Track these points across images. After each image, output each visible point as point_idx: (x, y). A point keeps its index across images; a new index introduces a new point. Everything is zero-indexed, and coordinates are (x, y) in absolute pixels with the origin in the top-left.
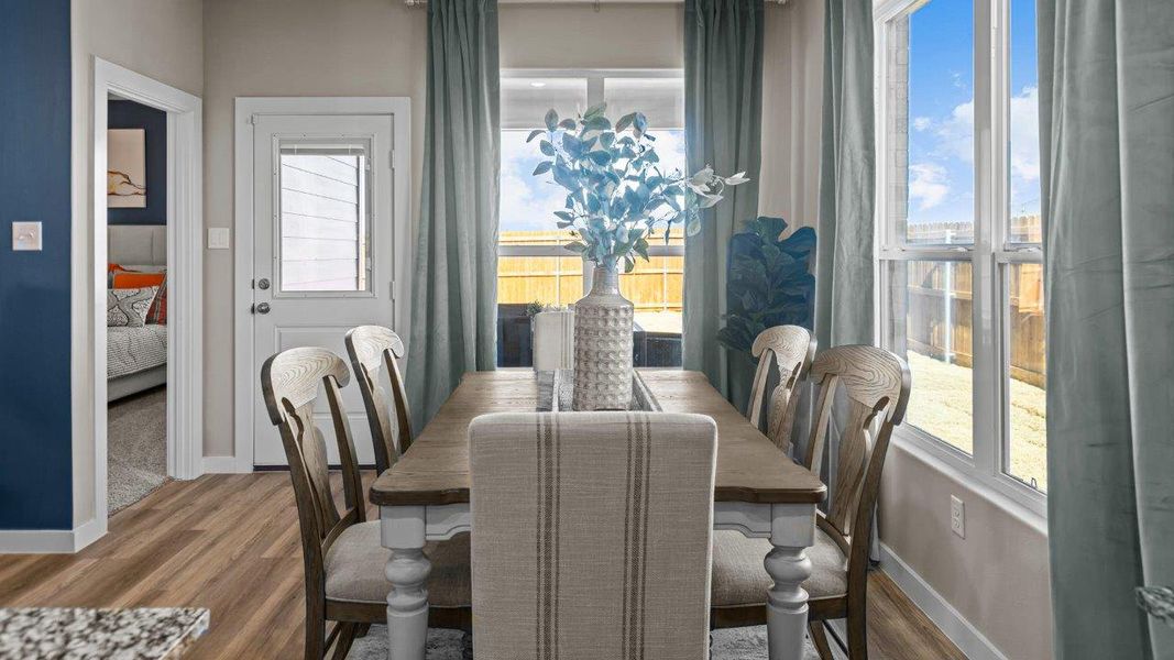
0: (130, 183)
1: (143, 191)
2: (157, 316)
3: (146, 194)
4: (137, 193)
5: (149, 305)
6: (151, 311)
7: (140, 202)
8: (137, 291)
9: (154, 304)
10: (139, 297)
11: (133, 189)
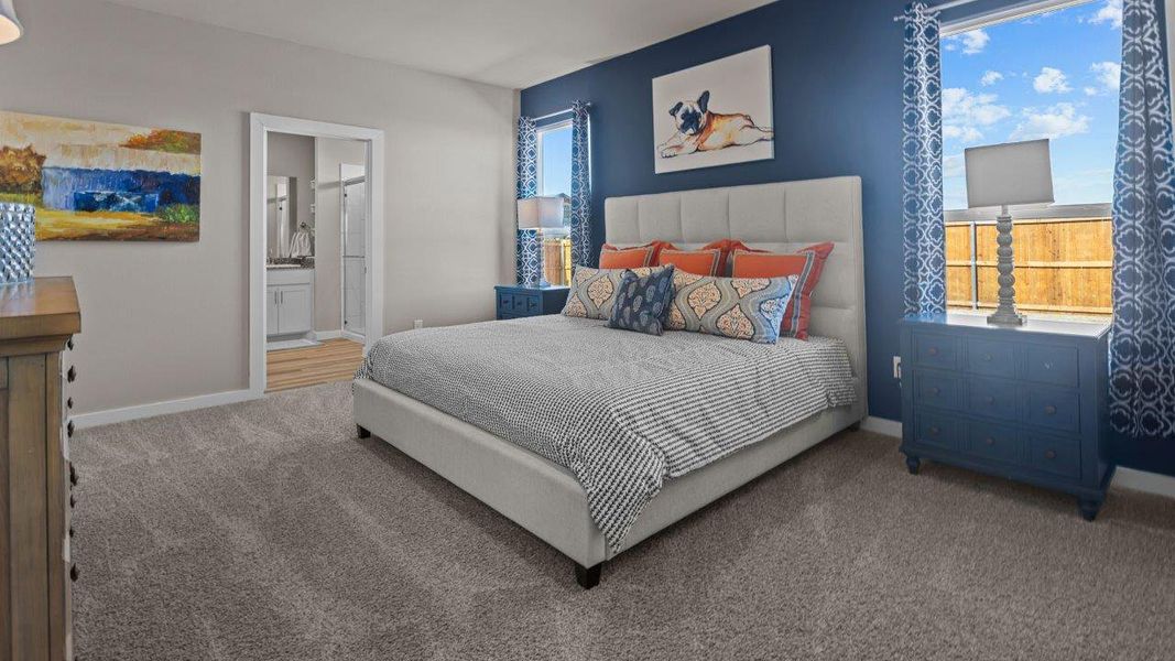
0: (752, 126)
1: (769, 135)
2: (796, 325)
3: (774, 139)
4: (762, 140)
5: (785, 306)
6: (788, 316)
7: (766, 152)
8: (766, 282)
9: (791, 305)
10: (768, 293)
11: (757, 134)
